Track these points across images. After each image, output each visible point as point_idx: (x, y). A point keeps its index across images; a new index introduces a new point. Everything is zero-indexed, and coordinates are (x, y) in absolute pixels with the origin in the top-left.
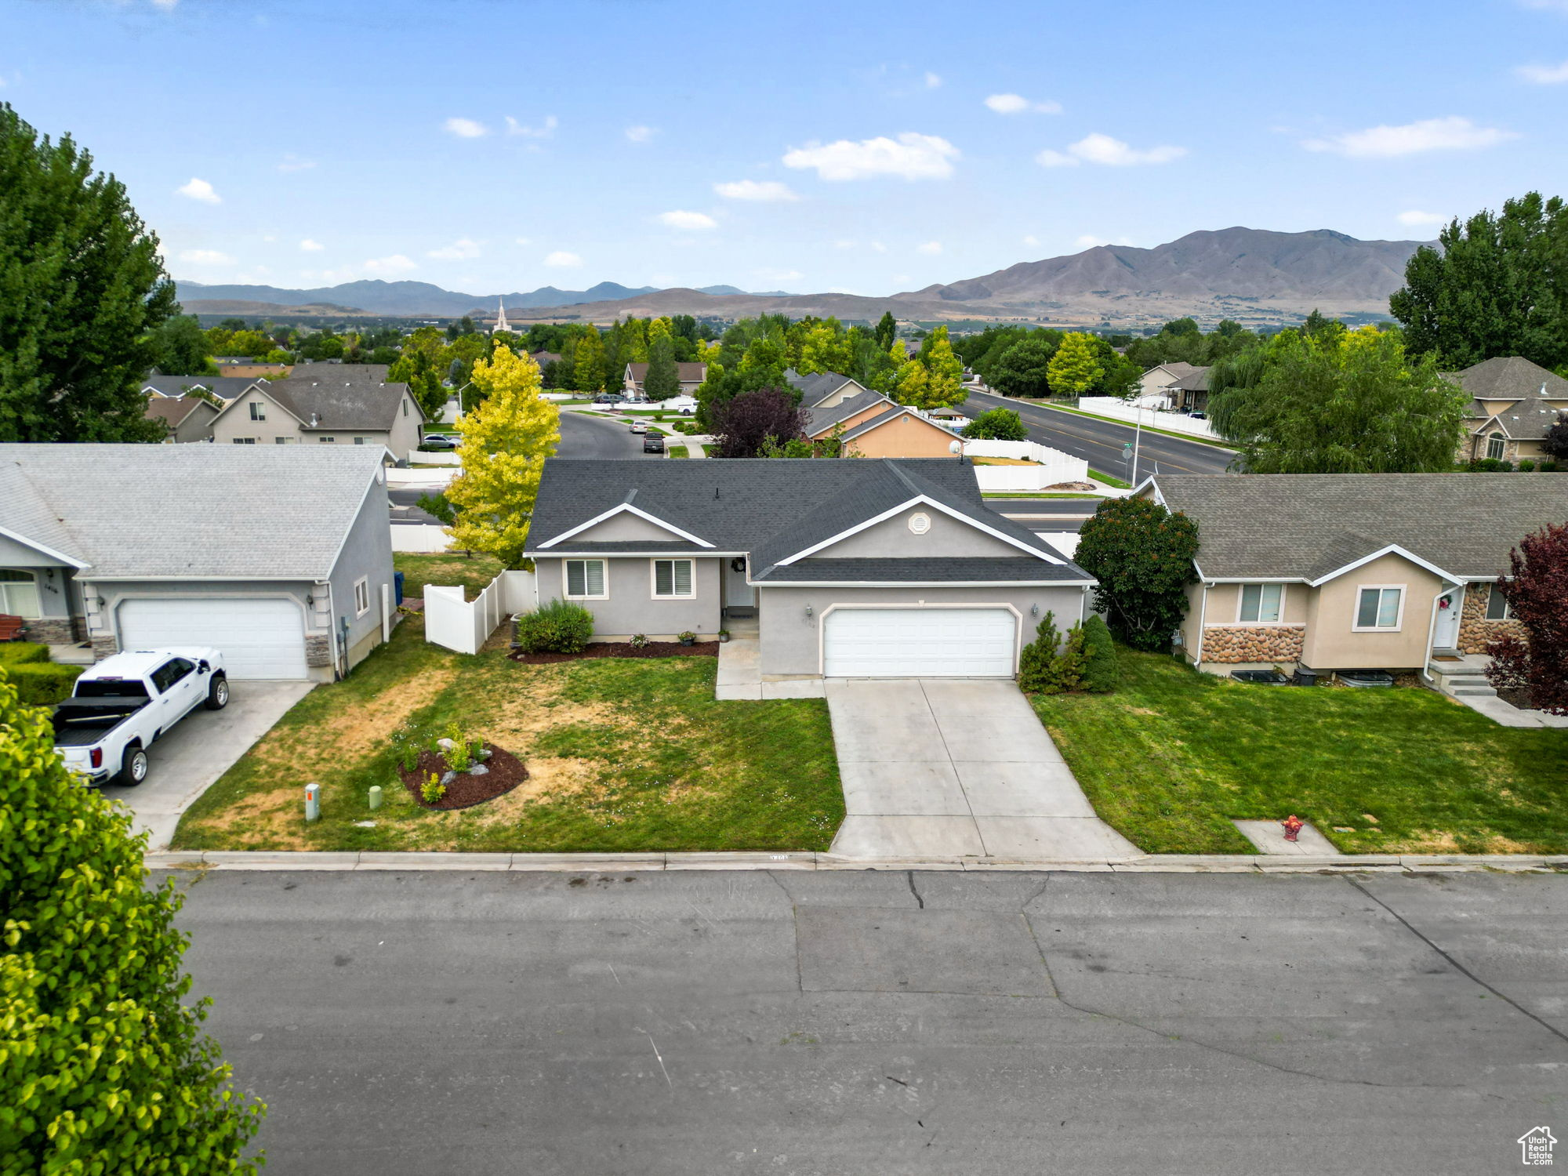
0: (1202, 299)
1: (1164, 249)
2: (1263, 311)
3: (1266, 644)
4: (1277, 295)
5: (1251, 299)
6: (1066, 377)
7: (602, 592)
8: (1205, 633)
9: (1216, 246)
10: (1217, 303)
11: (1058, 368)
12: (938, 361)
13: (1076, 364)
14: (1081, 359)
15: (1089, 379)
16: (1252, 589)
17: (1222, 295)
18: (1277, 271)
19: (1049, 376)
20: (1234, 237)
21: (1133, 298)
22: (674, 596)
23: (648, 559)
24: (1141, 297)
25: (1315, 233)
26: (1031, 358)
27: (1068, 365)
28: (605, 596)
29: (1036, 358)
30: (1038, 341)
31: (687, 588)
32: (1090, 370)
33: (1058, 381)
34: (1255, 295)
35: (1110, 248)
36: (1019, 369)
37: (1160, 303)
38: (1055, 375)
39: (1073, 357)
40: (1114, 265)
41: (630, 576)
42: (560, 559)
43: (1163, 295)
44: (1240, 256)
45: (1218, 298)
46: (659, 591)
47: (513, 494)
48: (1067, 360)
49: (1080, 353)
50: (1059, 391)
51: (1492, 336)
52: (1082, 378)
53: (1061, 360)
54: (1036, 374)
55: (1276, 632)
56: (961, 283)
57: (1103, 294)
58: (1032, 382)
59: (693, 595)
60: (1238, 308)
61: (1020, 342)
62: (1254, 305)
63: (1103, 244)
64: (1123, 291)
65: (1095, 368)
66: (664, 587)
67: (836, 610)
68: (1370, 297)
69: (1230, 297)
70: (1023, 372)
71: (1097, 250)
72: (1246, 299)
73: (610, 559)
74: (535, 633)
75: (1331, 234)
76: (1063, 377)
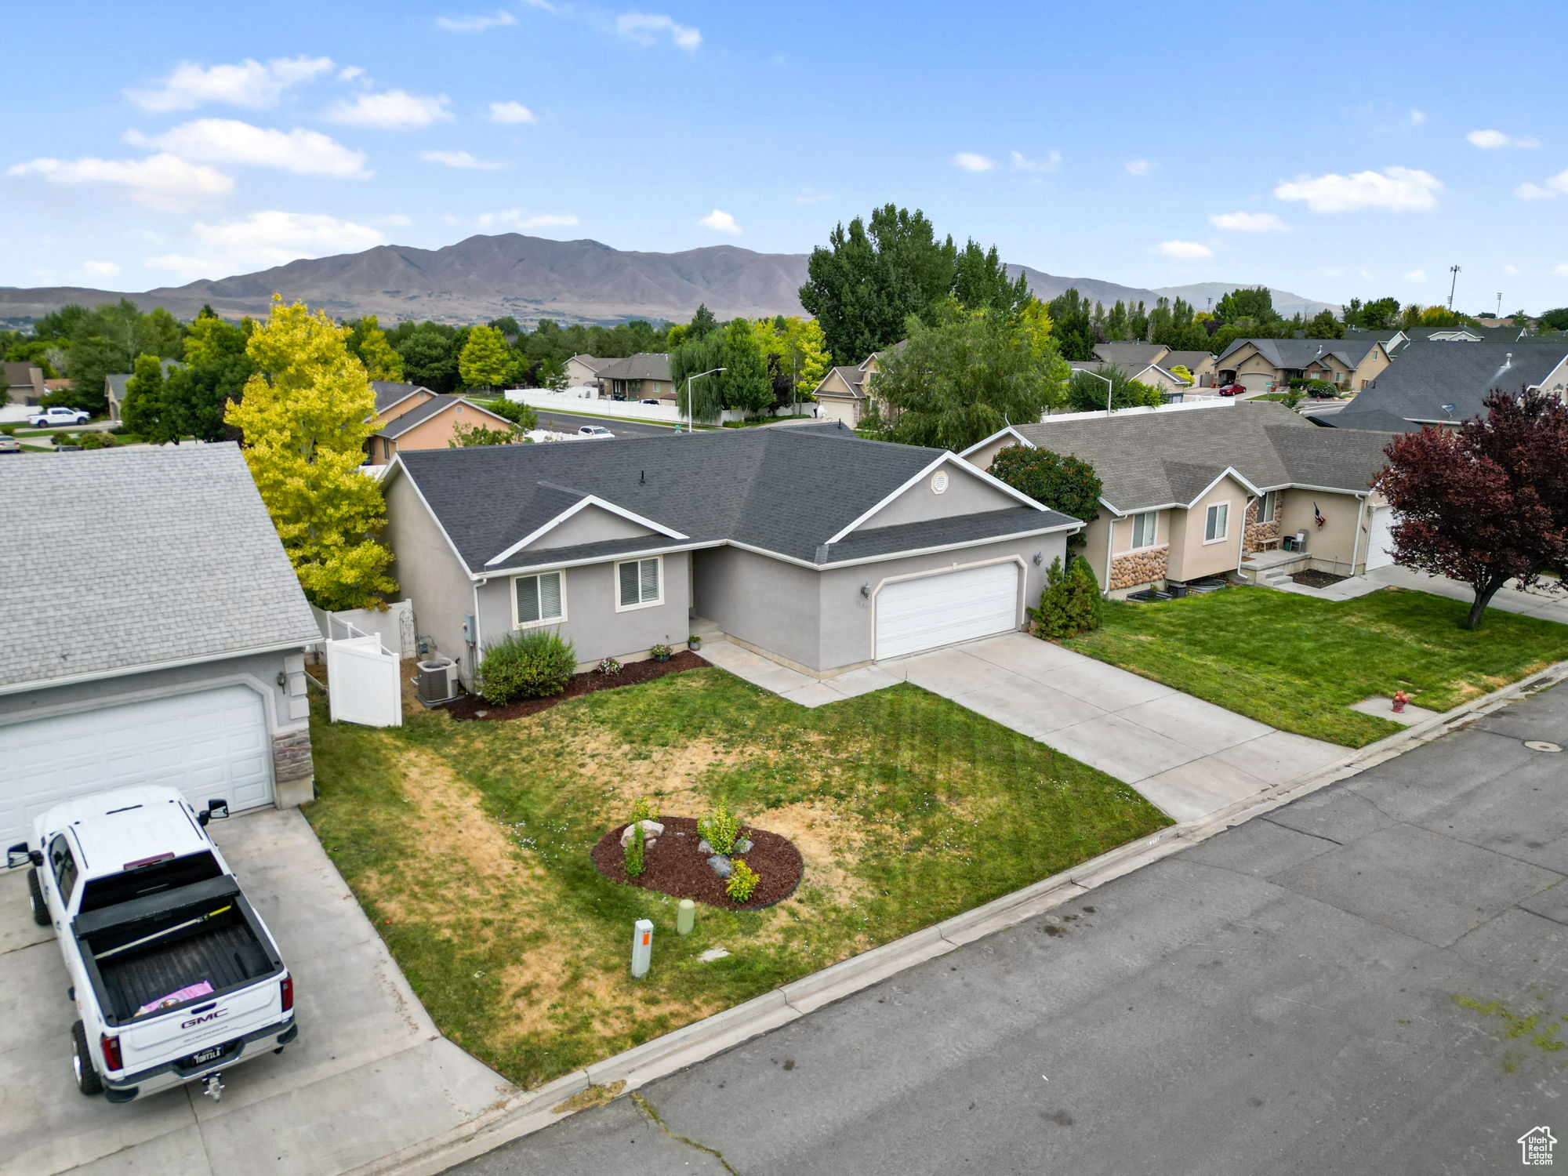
0: (492, 300)
1: (447, 251)
2: (549, 313)
3: (1148, 567)
4: (558, 298)
5: (536, 302)
6: (481, 371)
7: (559, 613)
8: (1112, 563)
9: (496, 250)
10: (507, 305)
11: (470, 361)
12: (373, 353)
13: (487, 357)
14: (493, 352)
15: (503, 372)
16: (1140, 517)
17: (510, 297)
18: (554, 276)
19: (462, 370)
20: (510, 242)
21: (426, 298)
22: (642, 604)
23: (611, 563)
24: (433, 298)
25: (581, 242)
26: (428, 352)
27: (480, 358)
28: (564, 616)
29: (434, 353)
30: (432, 335)
31: (652, 592)
32: (503, 363)
33: (473, 374)
34: (539, 298)
35: (392, 247)
36: (417, 364)
37: (451, 304)
38: (469, 370)
39: (485, 350)
40: (401, 265)
41: (591, 586)
42: (507, 578)
43: (455, 296)
44: (521, 260)
45: (506, 299)
46: (624, 601)
47: (337, 507)
48: (478, 353)
49: (491, 346)
50: (475, 385)
51: (884, 323)
52: (496, 371)
53: (472, 353)
54: (437, 369)
55: (1153, 555)
56: (231, 279)
57: (395, 293)
58: (435, 378)
59: (660, 601)
60: (527, 310)
61: (414, 336)
62: (538, 307)
63: (386, 244)
64: (414, 292)
65: (508, 361)
66: (630, 594)
67: (887, 585)
68: (633, 301)
69: (517, 299)
70: (423, 367)
71: (380, 250)
72: (532, 302)
73: (568, 570)
74: (516, 678)
75: (595, 243)
76: (477, 370)
